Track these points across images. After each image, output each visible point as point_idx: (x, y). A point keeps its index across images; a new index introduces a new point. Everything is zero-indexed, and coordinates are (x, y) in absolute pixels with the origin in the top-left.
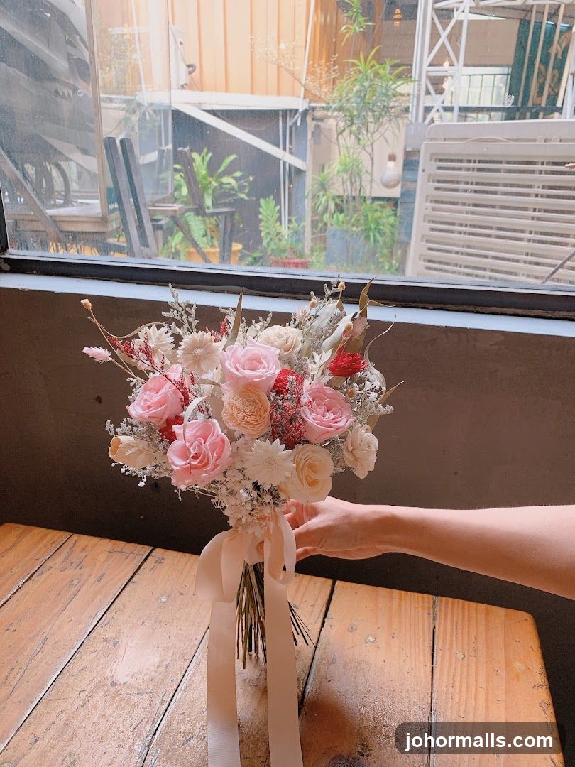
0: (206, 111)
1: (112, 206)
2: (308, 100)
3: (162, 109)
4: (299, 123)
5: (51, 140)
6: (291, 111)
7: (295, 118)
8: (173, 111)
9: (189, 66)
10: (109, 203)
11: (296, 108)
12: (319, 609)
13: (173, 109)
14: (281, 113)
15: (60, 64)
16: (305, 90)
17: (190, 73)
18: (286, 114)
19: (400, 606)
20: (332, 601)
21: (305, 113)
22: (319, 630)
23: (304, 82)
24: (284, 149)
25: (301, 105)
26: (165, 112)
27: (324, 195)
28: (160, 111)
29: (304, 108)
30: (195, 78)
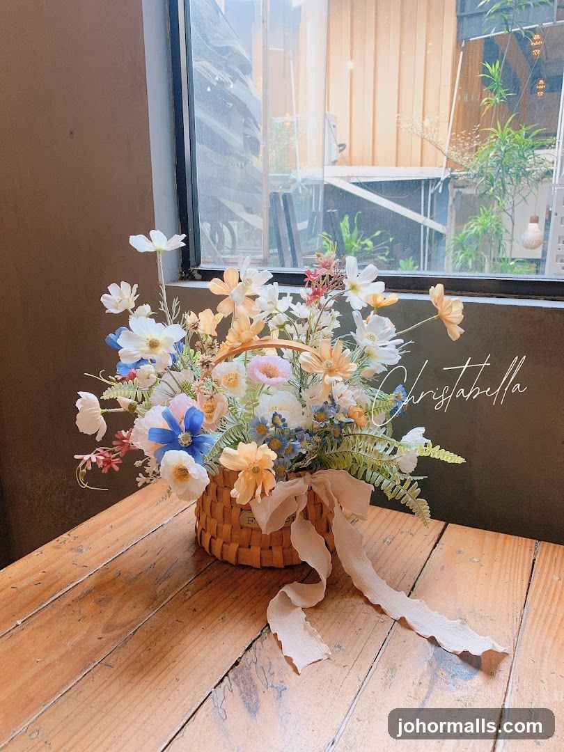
0: (354, 183)
1: (271, 251)
2: (449, 169)
3: (314, 183)
4: (440, 191)
5: (223, 200)
6: (433, 180)
7: (437, 186)
8: (325, 185)
9: (340, 146)
10: (270, 248)
11: (437, 176)
12: (433, 537)
13: (325, 183)
14: (423, 182)
15: (237, 141)
16: (448, 159)
17: (340, 151)
18: (428, 183)
19: (505, 543)
20: (444, 536)
21: (447, 181)
22: (430, 551)
23: (446, 151)
24: (426, 215)
25: (443, 174)
26: (317, 187)
27: (461, 253)
28: (312, 186)
29: (446, 177)
30: (344, 156)
